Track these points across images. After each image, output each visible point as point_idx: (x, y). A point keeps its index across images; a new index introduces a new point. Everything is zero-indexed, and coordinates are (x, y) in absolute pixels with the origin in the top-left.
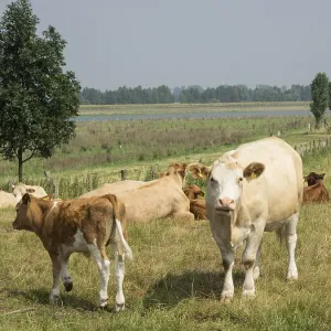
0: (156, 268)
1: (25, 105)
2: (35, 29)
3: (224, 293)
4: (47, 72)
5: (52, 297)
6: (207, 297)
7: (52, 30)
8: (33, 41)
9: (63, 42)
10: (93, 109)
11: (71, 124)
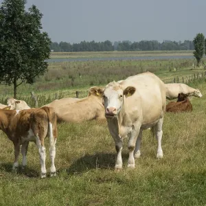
0: (79, 151)
1: (18, 52)
2: (24, 7)
3: (117, 166)
4: (31, 33)
5: (14, 168)
6: (106, 168)
7: (34, 7)
8: (22, 14)
9: (41, 15)
10: (65, 54)
11: (46, 63)
